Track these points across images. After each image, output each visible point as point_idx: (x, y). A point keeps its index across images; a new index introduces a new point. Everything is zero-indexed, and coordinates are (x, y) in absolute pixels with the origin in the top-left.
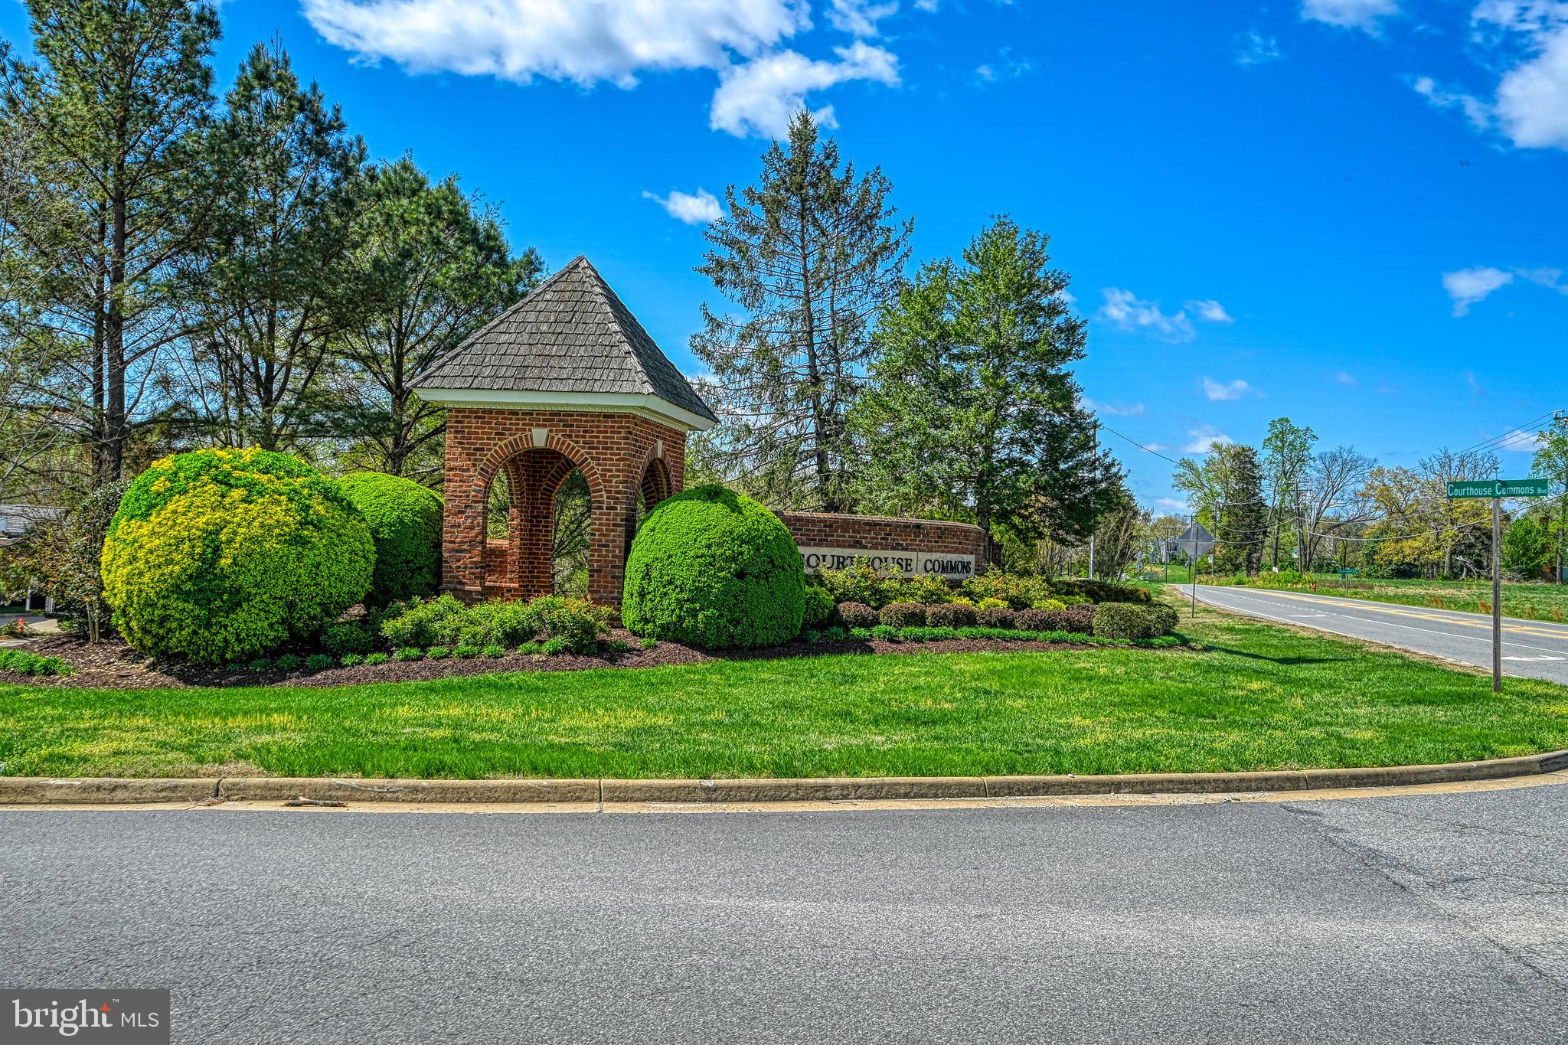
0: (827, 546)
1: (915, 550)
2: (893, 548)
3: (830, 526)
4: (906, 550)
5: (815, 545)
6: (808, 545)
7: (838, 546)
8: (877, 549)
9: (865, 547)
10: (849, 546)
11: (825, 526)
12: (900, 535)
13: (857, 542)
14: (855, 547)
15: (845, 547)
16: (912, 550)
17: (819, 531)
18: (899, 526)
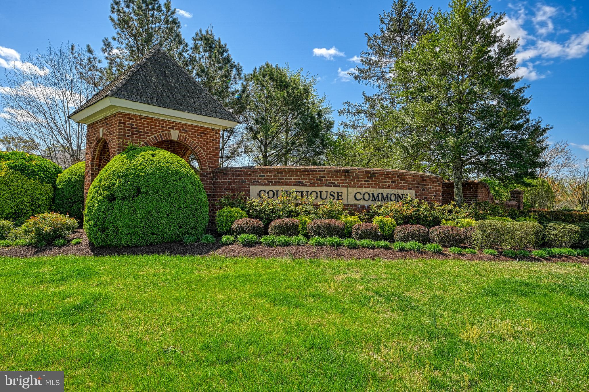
0: (279, 185)
1: (346, 186)
2: (326, 185)
3: (281, 173)
4: (339, 186)
5: (272, 185)
6: (268, 185)
7: (286, 185)
8: (314, 186)
9: (306, 185)
10: (294, 185)
11: (278, 173)
12: (333, 177)
13: (299, 182)
14: (298, 185)
15: (291, 185)
16: (342, 186)
17: (275, 176)
18: (331, 171)
